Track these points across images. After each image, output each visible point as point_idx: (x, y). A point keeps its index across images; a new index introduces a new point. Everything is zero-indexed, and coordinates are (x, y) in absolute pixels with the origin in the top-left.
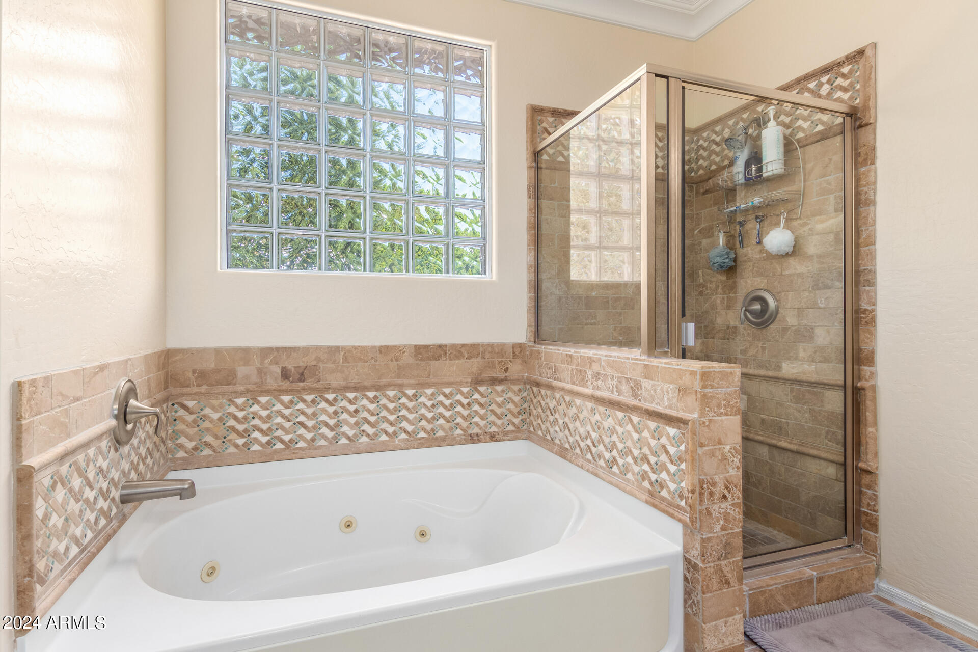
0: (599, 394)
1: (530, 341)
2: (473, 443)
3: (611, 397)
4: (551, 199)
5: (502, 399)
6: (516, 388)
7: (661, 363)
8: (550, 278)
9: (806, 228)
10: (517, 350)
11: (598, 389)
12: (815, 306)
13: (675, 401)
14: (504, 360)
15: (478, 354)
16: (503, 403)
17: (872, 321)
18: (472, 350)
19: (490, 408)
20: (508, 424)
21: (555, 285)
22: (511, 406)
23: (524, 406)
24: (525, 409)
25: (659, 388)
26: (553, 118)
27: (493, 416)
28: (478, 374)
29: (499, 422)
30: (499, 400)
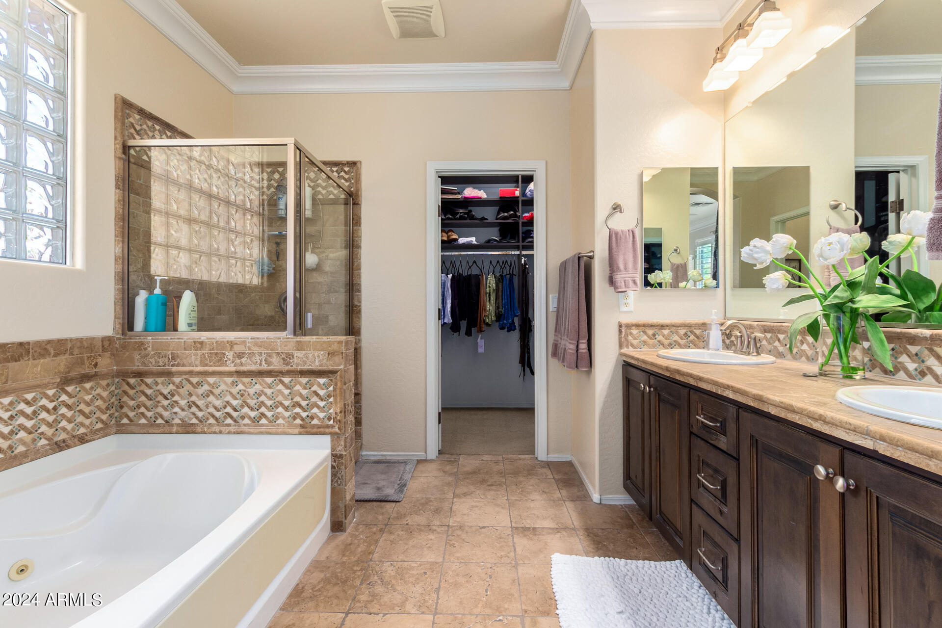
0: (245, 368)
1: (118, 333)
2: (61, 451)
3: (260, 369)
4: (138, 194)
5: (90, 397)
6: (104, 383)
7: (312, 339)
8: (136, 271)
9: (324, 255)
10: (106, 344)
11: (242, 365)
12: (329, 303)
13: (325, 361)
14: (93, 354)
15: (66, 350)
16: (92, 400)
17: (359, 312)
18: (59, 346)
19: (78, 408)
20: (97, 422)
21: (140, 278)
22: (99, 403)
23: (112, 401)
24: (113, 403)
25: (310, 355)
26: (139, 117)
27: (81, 416)
28: (66, 373)
29: (87, 422)
30: (88, 398)
